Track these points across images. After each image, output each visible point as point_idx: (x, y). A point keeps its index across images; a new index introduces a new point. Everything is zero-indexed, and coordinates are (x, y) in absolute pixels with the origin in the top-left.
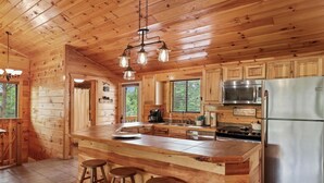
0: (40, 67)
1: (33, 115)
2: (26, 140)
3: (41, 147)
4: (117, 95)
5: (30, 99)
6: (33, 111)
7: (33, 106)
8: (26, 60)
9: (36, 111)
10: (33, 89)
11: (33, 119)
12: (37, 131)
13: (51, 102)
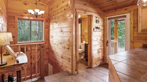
0: (54, 10)
1: (51, 39)
2: (47, 53)
3: (56, 60)
4: (104, 26)
5: (49, 30)
6: (51, 37)
7: (51, 34)
8: (47, 8)
9: (52, 37)
10: (51, 24)
11: (51, 42)
12: (53, 49)
13: (62, 31)
